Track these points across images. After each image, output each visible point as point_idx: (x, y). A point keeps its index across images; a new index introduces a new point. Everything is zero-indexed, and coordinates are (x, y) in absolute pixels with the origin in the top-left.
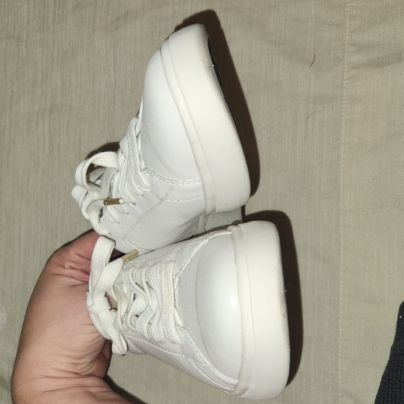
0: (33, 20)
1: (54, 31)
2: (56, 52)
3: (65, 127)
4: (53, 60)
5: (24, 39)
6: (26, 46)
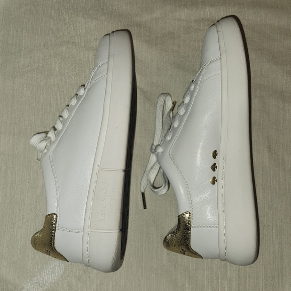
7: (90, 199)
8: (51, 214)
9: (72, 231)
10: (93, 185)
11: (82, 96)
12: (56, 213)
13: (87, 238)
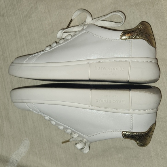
0: (8, 5)
1: (18, 7)
2: (21, 17)
3: (35, 49)
4: (21, 20)
5: (6, 15)
6: (7, 18)
7: (111, 110)
8: (122, 135)
9: (133, 121)
10: (102, 109)
11: (49, 118)
12: (121, 132)
13: (137, 111)
